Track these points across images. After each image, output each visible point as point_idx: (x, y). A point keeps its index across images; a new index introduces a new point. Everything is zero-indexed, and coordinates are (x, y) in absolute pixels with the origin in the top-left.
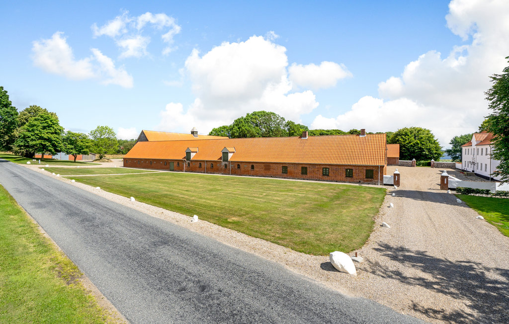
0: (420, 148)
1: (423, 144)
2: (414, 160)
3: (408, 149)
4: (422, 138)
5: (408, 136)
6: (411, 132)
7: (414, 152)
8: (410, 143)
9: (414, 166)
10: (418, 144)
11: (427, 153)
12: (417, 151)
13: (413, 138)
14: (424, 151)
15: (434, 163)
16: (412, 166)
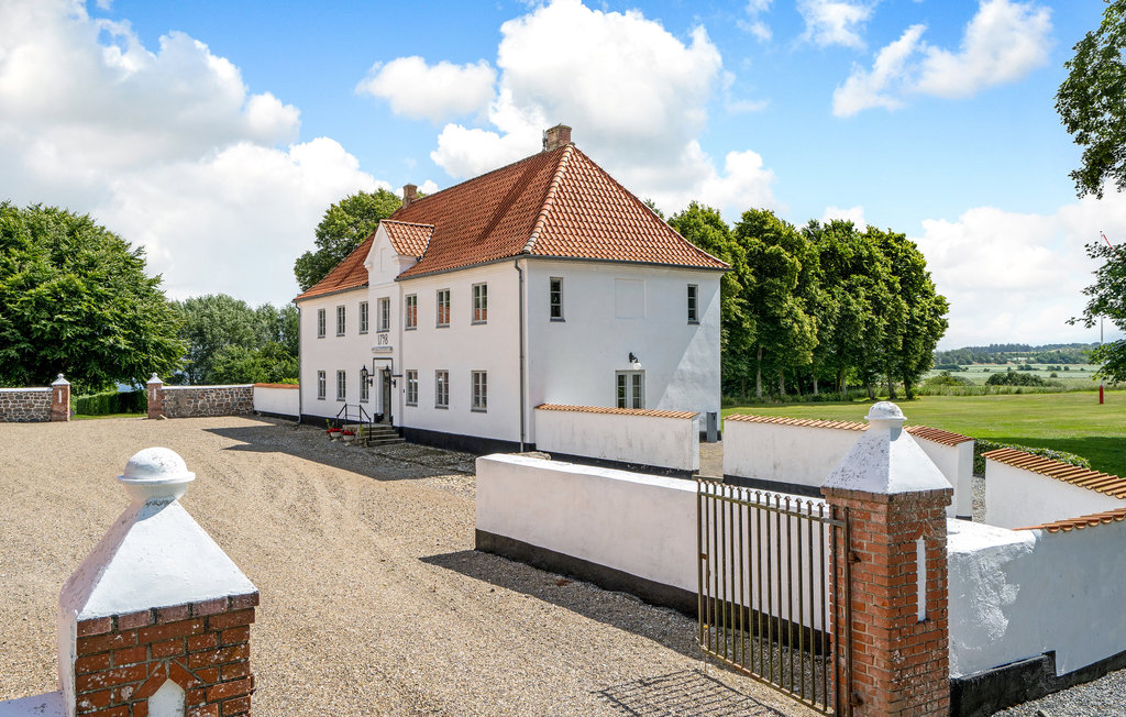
0: (91, 319)
1: (100, 298)
2: (61, 381)
3: (23, 325)
4: (92, 264)
5: (22, 247)
6: (36, 231)
7: (55, 339)
8: (32, 284)
9: (61, 418)
10: (75, 293)
11: (123, 344)
12: (69, 333)
13: (45, 261)
14: (108, 333)
15: (161, 394)
16: (53, 415)
